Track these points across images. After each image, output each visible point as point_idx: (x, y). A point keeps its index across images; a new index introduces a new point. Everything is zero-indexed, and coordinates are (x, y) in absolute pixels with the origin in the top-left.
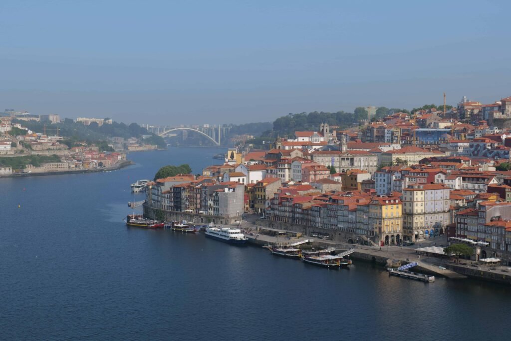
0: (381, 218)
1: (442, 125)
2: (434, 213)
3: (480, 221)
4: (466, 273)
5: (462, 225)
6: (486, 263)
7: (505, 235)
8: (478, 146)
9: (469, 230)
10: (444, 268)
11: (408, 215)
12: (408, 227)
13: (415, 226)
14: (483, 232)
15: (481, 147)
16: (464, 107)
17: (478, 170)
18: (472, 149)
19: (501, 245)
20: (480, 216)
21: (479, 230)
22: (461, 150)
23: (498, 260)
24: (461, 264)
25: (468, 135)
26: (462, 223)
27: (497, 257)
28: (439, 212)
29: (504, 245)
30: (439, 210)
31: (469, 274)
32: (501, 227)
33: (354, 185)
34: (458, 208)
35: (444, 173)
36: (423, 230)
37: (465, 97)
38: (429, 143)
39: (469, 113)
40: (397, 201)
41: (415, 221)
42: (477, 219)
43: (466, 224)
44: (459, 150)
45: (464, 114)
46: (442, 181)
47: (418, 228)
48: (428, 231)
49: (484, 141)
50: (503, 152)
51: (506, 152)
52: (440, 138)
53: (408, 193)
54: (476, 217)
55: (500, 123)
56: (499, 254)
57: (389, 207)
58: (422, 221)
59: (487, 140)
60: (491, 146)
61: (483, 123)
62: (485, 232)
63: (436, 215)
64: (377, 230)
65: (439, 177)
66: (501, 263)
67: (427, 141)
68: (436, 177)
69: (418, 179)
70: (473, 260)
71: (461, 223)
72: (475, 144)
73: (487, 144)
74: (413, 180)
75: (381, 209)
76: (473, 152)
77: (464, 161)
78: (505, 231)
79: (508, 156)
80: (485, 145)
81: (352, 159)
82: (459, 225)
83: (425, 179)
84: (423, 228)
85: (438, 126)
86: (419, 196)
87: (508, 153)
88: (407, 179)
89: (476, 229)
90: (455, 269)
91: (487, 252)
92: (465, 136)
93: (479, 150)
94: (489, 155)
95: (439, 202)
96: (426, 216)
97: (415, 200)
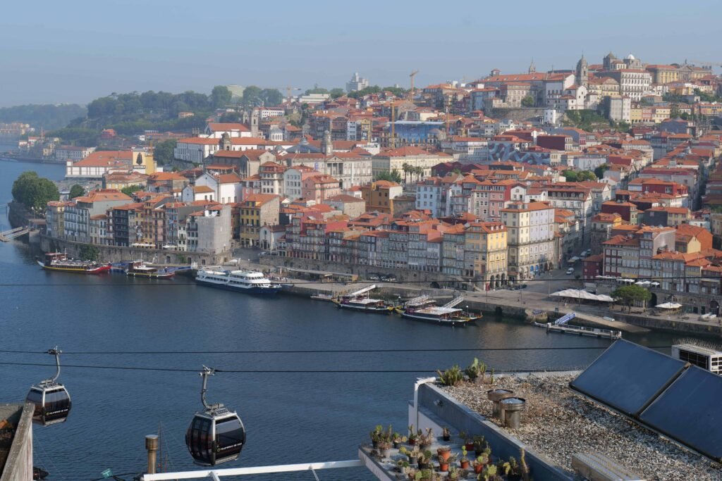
0: (485, 252)
1: (425, 116)
2: (539, 242)
3: (643, 253)
4: (647, 325)
5: (614, 260)
6: (666, 309)
7: (685, 271)
8: (501, 146)
9: (624, 265)
10: (613, 320)
11: (513, 245)
12: (513, 263)
13: (520, 261)
14: (647, 269)
15: (505, 148)
16: (441, 92)
17: (551, 181)
18: (492, 151)
19: (678, 285)
20: (642, 247)
21: (641, 266)
22: (471, 152)
23: (677, 306)
24: (632, 313)
25: (471, 131)
26: (614, 257)
27: (675, 301)
28: (544, 241)
29: (682, 285)
30: (544, 238)
31: (653, 326)
32: (679, 261)
33: (383, 203)
34: (563, 233)
35: (524, 187)
36: (528, 266)
37: (357, 74)
38: (413, 141)
39: (450, 100)
40: (502, 227)
41: (521, 254)
42: (639, 251)
43: (621, 257)
44: (469, 151)
45: (442, 101)
46: (521, 196)
47: (523, 264)
48: (532, 267)
49: (511, 139)
50: (540, 155)
51: (545, 154)
52: (429, 135)
53: (510, 215)
54: (636, 248)
55: (501, 114)
56: (678, 297)
57: (494, 235)
58: (527, 253)
59: (515, 139)
60: (520, 146)
61: (478, 113)
62: (651, 268)
63: (541, 245)
64: (479, 269)
65: (518, 191)
66: (683, 310)
67: (410, 138)
68: (513, 191)
69: (492, 194)
70: (637, 306)
71: (611, 257)
72: (497, 143)
73: (516, 144)
74: (484, 195)
75: (485, 238)
76: (494, 155)
77: (516, 168)
78: (685, 266)
79: (548, 160)
80: (512, 145)
81: (341, 165)
82: (608, 260)
83: (502, 195)
84: (528, 263)
85: (419, 118)
86: (524, 219)
87: (548, 156)
88: (475, 195)
89: (637, 264)
90: (629, 320)
91: (657, 294)
92: (466, 132)
93: (503, 153)
94: (518, 159)
95: (544, 227)
96: (532, 246)
97: (521, 225)
